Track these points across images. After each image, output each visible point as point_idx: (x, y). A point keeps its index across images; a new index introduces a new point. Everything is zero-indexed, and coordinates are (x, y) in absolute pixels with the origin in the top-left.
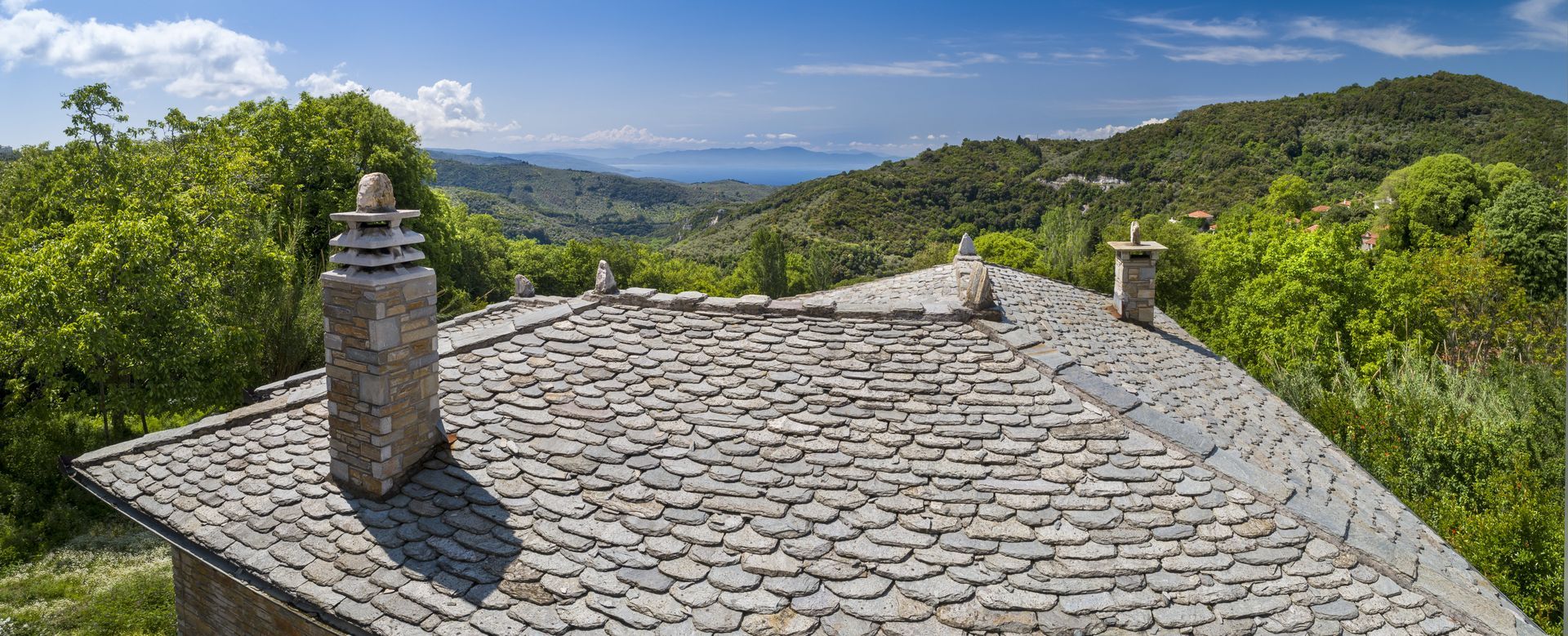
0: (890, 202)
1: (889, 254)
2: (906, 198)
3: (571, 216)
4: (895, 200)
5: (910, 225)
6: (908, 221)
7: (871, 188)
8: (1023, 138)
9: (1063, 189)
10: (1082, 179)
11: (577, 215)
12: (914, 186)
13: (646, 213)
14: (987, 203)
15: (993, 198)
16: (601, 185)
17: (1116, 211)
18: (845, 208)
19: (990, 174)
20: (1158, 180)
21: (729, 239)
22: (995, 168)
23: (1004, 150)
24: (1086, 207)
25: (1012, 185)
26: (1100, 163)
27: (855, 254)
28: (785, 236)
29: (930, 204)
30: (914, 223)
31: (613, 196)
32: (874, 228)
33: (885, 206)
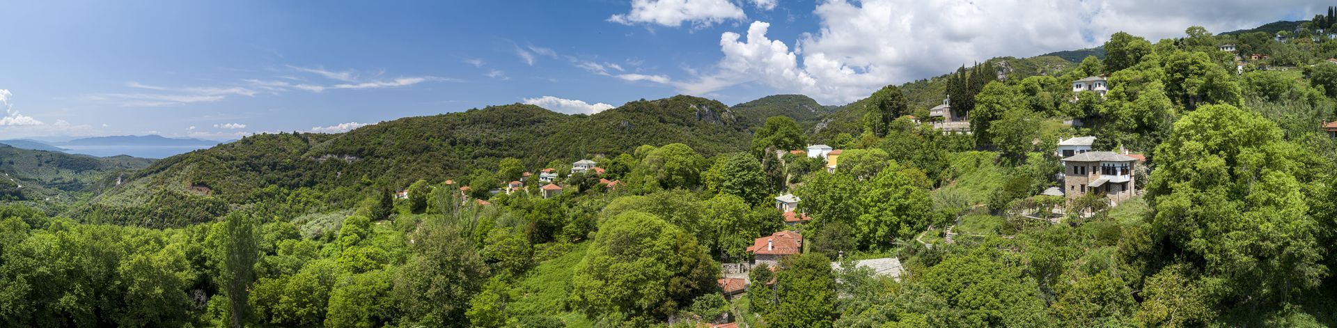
1: (232, 203)
2: (237, 167)
3: (36, 180)
4: (231, 168)
7: (217, 161)
11: (39, 179)
13: (78, 177)
21: (134, 195)
28: (170, 193)
31: (59, 166)
32: (222, 186)
33: (226, 172)
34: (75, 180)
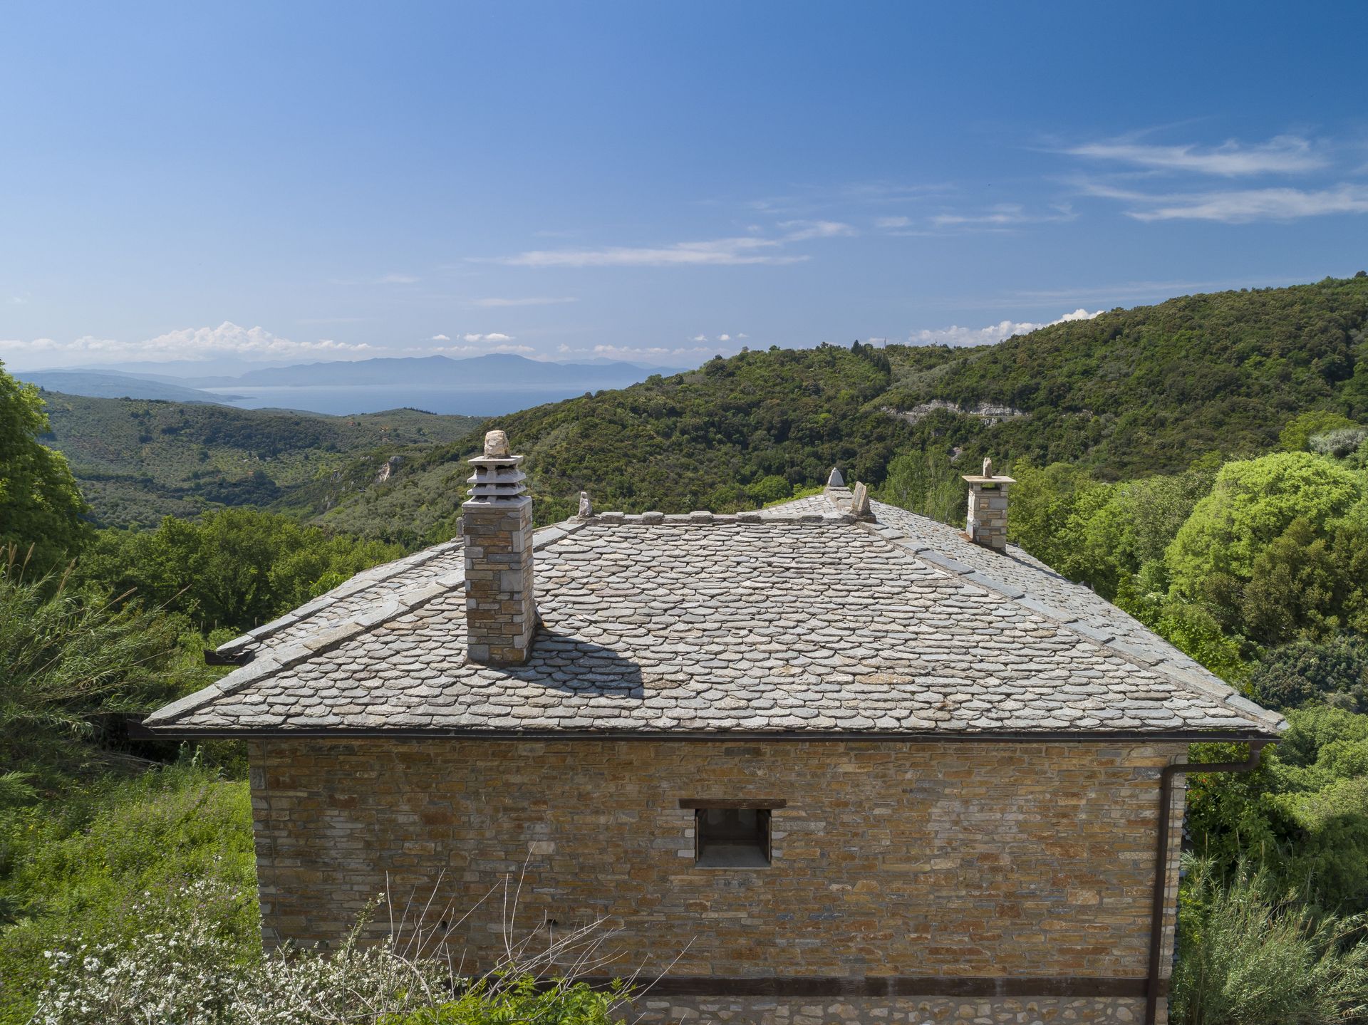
0: (659, 439)
2: (683, 432)
4: (667, 435)
5: (690, 474)
6: (686, 467)
7: (630, 418)
8: (862, 344)
9: (922, 424)
10: (953, 408)
12: (696, 414)
13: (269, 467)
14: (804, 445)
15: (814, 437)
16: (187, 424)
17: (1006, 456)
18: (591, 449)
19: (810, 400)
20: (1076, 409)
21: (411, 502)
22: (817, 391)
23: (832, 364)
24: (958, 451)
25: (844, 417)
26: (983, 383)
29: (720, 442)
30: (695, 470)
31: (210, 441)
32: (636, 479)
33: (652, 445)
34: (260, 476)
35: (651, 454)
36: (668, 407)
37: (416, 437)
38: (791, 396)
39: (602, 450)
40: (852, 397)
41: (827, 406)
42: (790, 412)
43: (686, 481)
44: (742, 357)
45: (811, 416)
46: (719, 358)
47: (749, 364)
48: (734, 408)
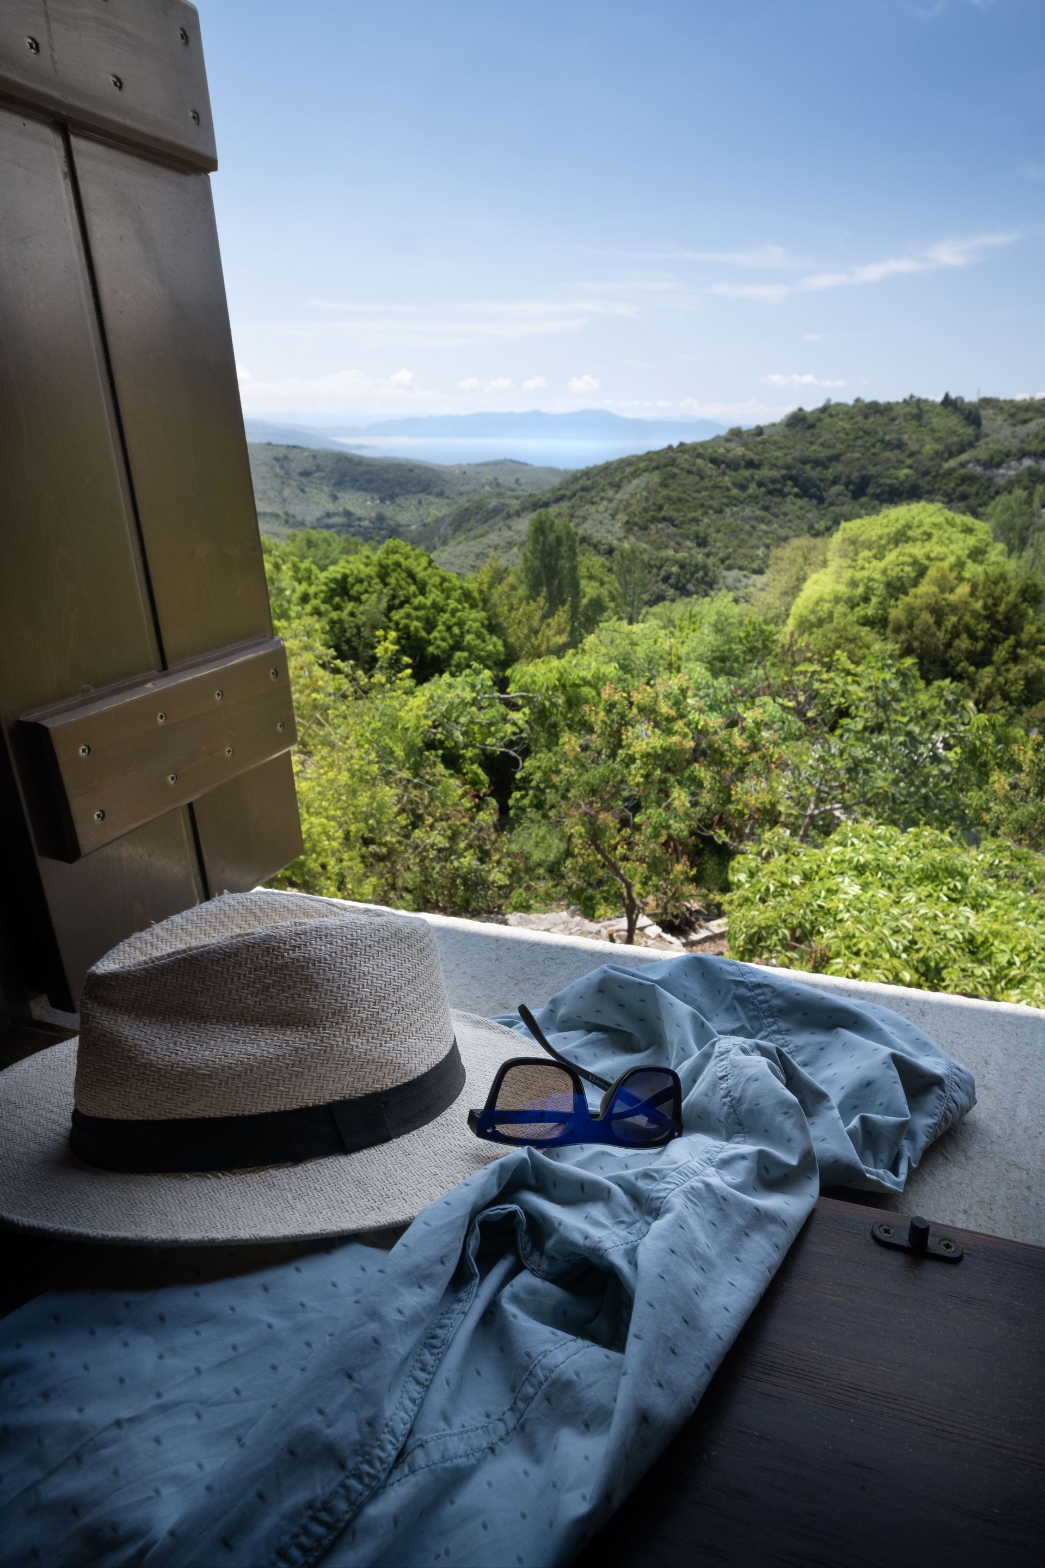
0: (735, 491)
1: (729, 568)
2: (760, 485)
3: (276, 516)
4: (743, 487)
5: (763, 527)
6: (761, 520)
7: (709, 468)
8: (953, 396)
9: (1011, 483)
11: (287, 514)
12: (774, 466)
13: (388, 510)
14: (882, 502)
15: (894, 491)
16: (319, 468)
18: (669, 499)
19: (892, 455)
21: (503, 543)
22: (900, 445)
23: (918, 417)
25: (926, 473)
27: (682, 566)
29: (797, 496)
30: (771, 523)
31: (339, 484)
32: (711, 530)
33: (728, 497)
34: (381, 518)
35: (727, 506)
36: (747, 458)
37: (515, 486)
38: (873, 450)
39: (680, 500)
40: (937, 453)
41: (909, 461)
42: (870, 467)
43: (761, 534)
44: (824, 409)
45: (892, 471)
46: (801, 410)
47: (831, 416)
48: (812, 461)
